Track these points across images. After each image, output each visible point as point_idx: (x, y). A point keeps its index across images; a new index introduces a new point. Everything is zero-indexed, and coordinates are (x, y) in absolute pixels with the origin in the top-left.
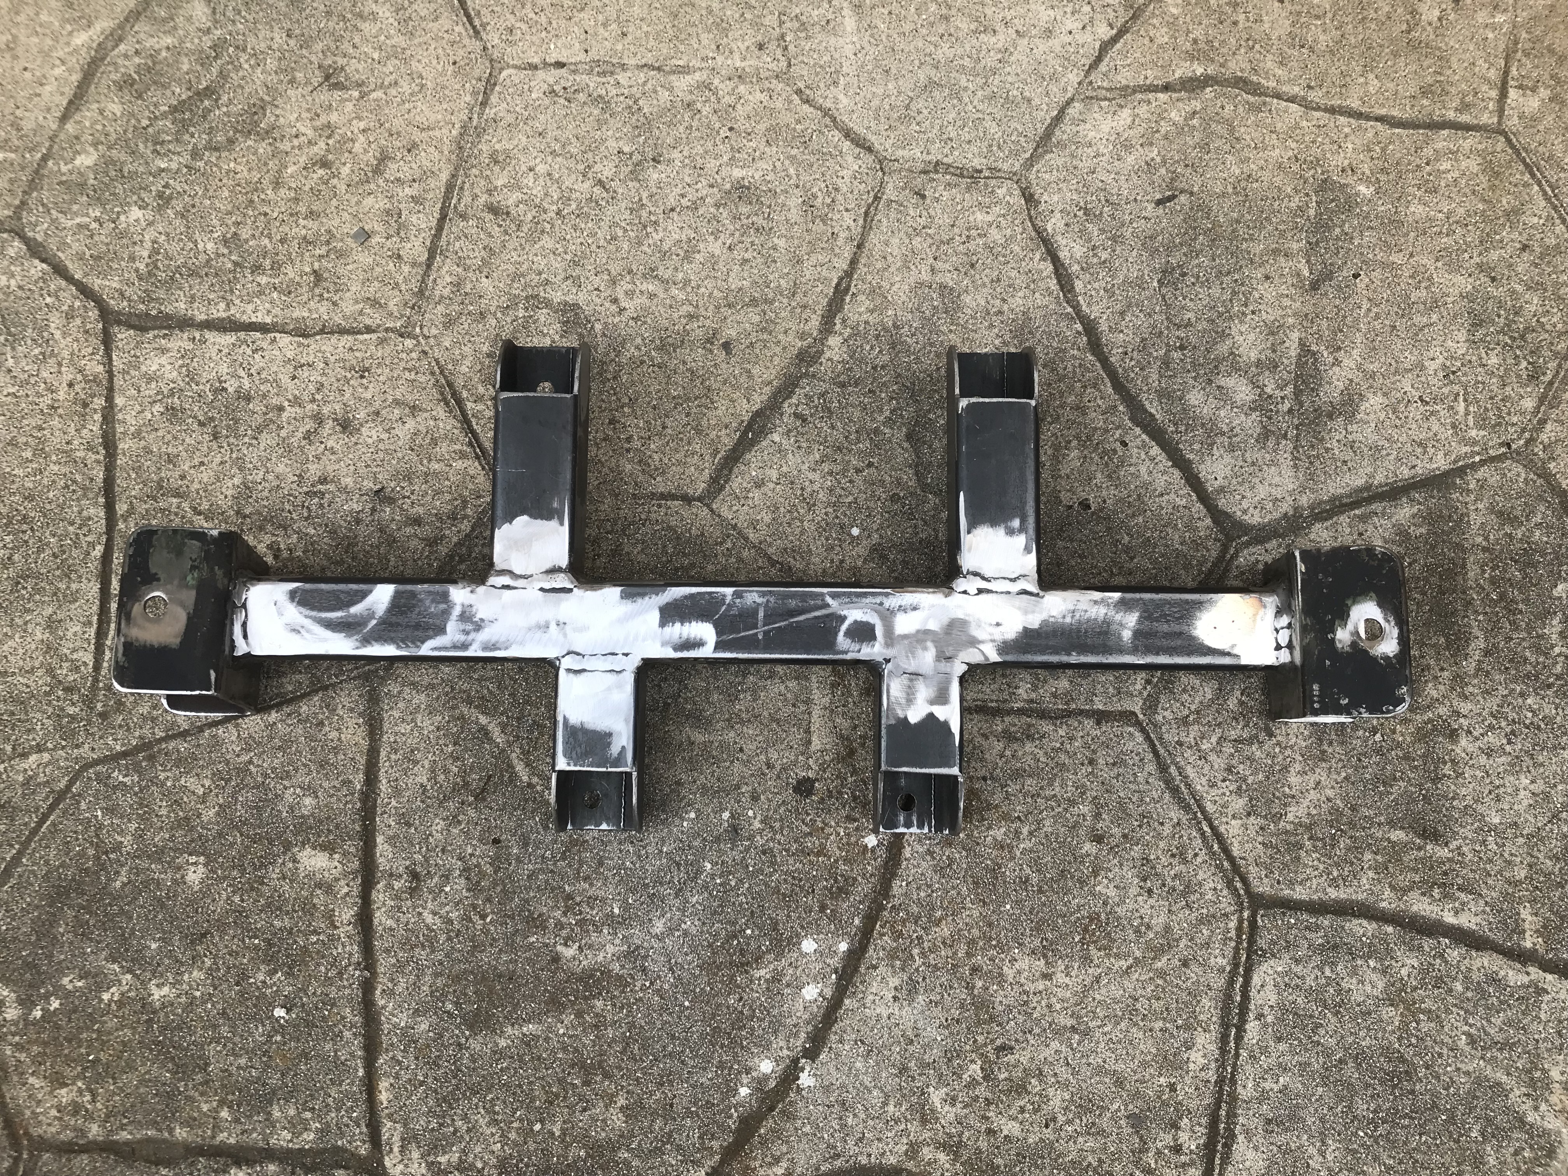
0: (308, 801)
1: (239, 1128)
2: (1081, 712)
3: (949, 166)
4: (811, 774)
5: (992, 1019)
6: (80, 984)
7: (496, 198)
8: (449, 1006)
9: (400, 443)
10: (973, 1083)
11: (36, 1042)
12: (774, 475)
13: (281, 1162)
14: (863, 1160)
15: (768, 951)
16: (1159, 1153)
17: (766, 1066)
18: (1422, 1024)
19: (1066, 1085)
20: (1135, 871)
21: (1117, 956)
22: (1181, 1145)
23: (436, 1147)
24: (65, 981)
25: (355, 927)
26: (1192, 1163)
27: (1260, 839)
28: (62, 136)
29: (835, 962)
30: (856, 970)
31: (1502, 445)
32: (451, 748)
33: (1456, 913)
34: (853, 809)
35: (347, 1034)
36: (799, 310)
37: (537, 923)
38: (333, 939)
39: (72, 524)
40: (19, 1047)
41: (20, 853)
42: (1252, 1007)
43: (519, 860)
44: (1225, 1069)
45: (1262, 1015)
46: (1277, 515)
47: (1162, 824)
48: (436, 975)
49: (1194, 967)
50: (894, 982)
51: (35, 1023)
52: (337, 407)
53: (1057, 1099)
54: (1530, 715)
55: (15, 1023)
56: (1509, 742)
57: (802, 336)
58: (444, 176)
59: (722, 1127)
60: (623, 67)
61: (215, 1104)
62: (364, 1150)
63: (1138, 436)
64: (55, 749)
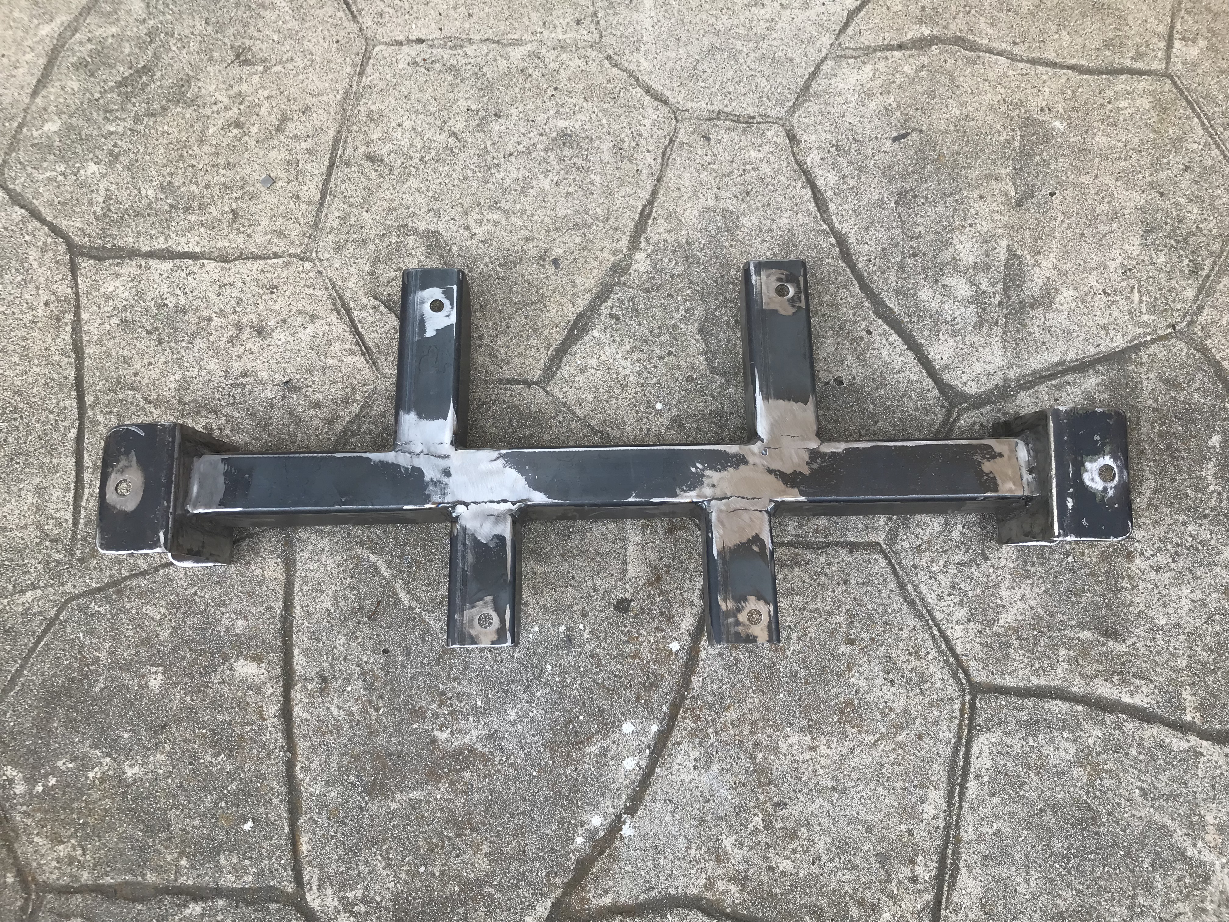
0: (240, 623)
1: (195, 873)
2: (837, 544)
3: (728, 114)
4: (627, 596)
5: (770, 782)
6: (71, 766)
7: (373, 149)
8: (353, 779)
9: (303, 344)
10: (756, 831)
11: (39, 810)
12: (594, 362)
13: (228, 899)
14: (673, 892)
15: (597, 732)
16: (900, 882)
17: (596, 821)
18: (1105, 781)
19: (829, 832)
20: (880, 666)
21: (867, 732)
22: (917, 877)
23: (345, 885)
24: (60, 763)
25: (279, 718)
26: (926, 890)
27: (978, 640)
28: (34, 108)
29: (648, 740)
30: (665, 745)
31: (1168, 326)
32: (349, 580)
33: (1132, 695)
34: (660, 622)
35: (275, 801)
36: (612, 232)
37: (419, 714)
38: (262, 728)
39: (52, 412)
40: (27, 814)
41: (22, 667)
42: (972, 770)
43: (403, 666)
44: (951, 817)
45: (980, 776)
46: (990, 386)
47: (901, 629)
48: (342, 755)
49: (927, 739)
50: (694, 754)
51: (38, 796)
52: (254, 317)
53: (821, 843)
54: (1190, 539)
55: (23, 796)
56: (1174, 561)
57: (615, 253)
58: (332, 133)
59: (562, 867)
60: (470, 41)
61: (176, 855)
62: (290, 888)
63: (880, 326)
64: (45, 586)
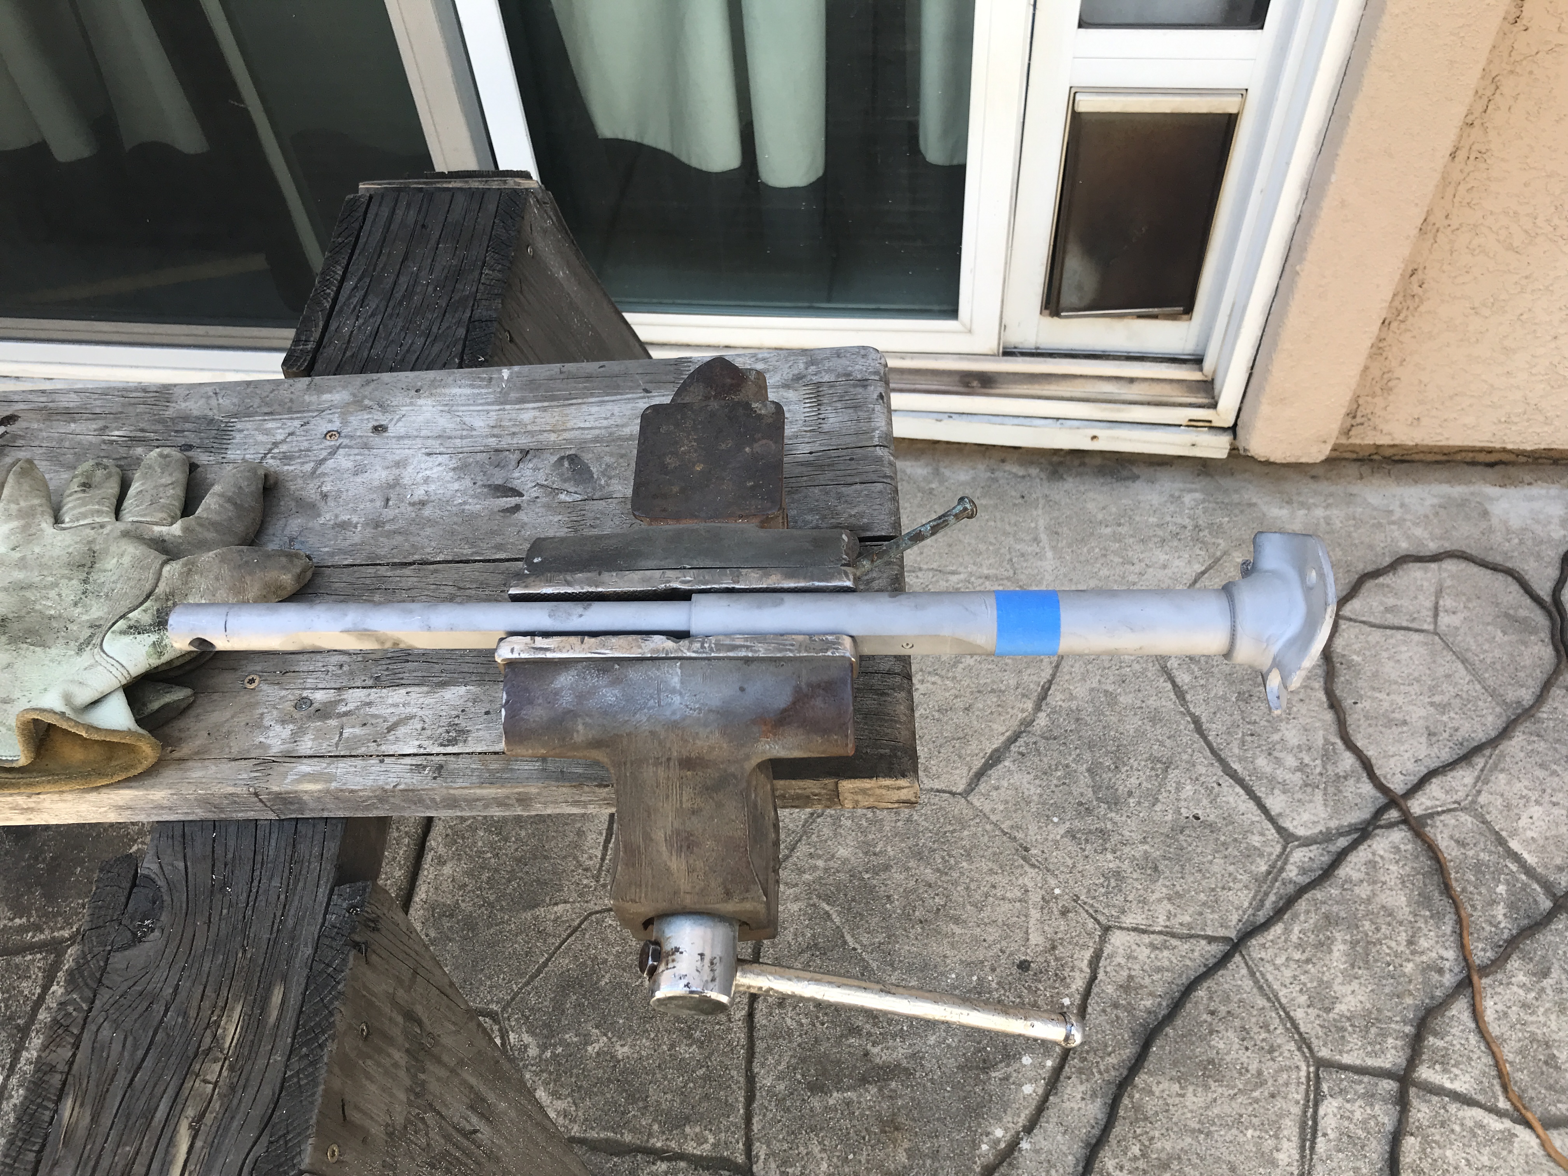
1: (664, 1138)
2: (1198, 936)
4: (1028, 958)
6: (575, 1039)
8: (799, 1077)
10: (1135, 1159)
11: (546, 1071)
12: (1006, 784)
13: (688, 1162)
15: (1001, 1062)
17: (999, 1133)
20: (1237, 1034)
21: (1227, 1086)
23: (786, 1162)
24: (567, 1036)
25: (743, 1023)
27: (1318, 1022)
29: (1044, 1073)
30: (1058, 1078)
31: (1455, 802)
32: (807, 922)
33: (1452, 1081)
34: (1055, 981)
35: (735, 1087)
36: (1021, 697)
37: (856, 1030)
38: (730, 1029)
40: (535, 1073)
41: (548, 960)
42: (1320, 1129)
44: (1304, 1167)
45: (1327, 1134)
46: (1315, 831)
47: (1253, 1007)
48: (792, 1056)
49: (1279, 1098)
50: (1082, 1088)
51: (546, 1060)
55: (534, 1059)
57: (1023, 711)
61: (650, 1121)
62: (740, 1159)
63: (1226, 781)
64: (574, 902)
